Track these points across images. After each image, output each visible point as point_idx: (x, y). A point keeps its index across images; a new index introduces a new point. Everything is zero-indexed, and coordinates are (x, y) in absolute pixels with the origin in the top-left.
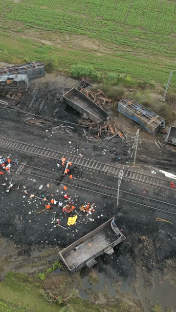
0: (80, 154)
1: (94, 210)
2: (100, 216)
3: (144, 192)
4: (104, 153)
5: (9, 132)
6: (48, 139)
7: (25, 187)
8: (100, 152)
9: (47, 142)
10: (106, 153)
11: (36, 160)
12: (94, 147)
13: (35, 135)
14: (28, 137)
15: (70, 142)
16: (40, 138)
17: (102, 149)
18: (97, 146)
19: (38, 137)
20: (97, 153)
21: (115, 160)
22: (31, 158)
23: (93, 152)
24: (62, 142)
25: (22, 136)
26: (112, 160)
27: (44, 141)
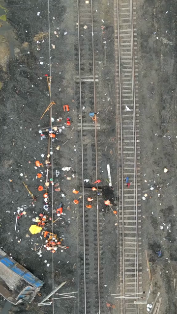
0: (146, 195)
1: (53, 252)
2: (46, 264)
3: (108, 305)
4: (162, 228)
5: (153, 72)
6: (161, 136)
7: (58, 149)
8: (163, 220)
9: (152, 139)
10: (163, 230)
11: (111, 140)
12: (170, 209)
13: (160, 114)
14: (154, 106)
15: (166, 170)
16: (157, 124)
17: (170, 221)
18: (173, 212)
19: (158, 121)
20: (159, 217)
21: (155, 247)
22: (113, 130)
23: (158, 211)
24: (162, 158)
25: (151, 97)
26: (152, 243)
27: (154, 132)
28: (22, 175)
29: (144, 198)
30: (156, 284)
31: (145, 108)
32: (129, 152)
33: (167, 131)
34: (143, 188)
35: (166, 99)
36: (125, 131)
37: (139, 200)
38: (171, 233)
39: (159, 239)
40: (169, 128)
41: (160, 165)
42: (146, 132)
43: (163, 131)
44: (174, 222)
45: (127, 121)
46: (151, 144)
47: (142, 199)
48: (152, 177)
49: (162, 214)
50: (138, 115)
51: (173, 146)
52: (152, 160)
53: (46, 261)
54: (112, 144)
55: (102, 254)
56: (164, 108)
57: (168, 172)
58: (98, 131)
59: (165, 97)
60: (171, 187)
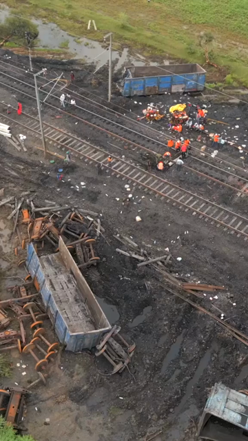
0: (128, 189)
2: (138, 103)
3: (58, 117)
4: (83, 184)
6: (181, 235)
7: (242, 157)
8: (89, 188)
9: (187, 227)
10: (79, 183)
11: (216, 196)
12: (94, 200)
13: (210, 249)
14: (224, 249)
15: (138, 219)
16: (200, 240)
17: (82, 193)
18: (89, 200)
19: (202, 243)
20: (94, 187)
21: (70, 169)
22: (226, 203)
23: (102, 190)
24: (155, 223)
25: (238, 253)
26: (75, 170)
27: (192, 232)
28: (237, 127)
29: (127, 186)
30: (36, 154)
31: (228, 241)
32: (188, 201)
33: (183, 245)
34: (138, 191)
35: (225, 265)
36: (216, 210)
37: (130, 182)
38: (69, 187)
39: (75, 176)
40: (185, 248)
41: (149, 218)
42: (199, 227)
43: (185, 241)
44: (77, 196)
45: (227, 217)
46: (181, 222)
47: (128, 184)
48: (142, 204)
49: (96, 190)
50: (225, 229)
51: (160, 239)
52: (161, 213)
53: (140, 103)
54: (210, 195)
55: (107, 136)
56: (214, 257)
57: (135, 220)
58: (236, 192)
59: (228, 265)
60: (116, 212)
